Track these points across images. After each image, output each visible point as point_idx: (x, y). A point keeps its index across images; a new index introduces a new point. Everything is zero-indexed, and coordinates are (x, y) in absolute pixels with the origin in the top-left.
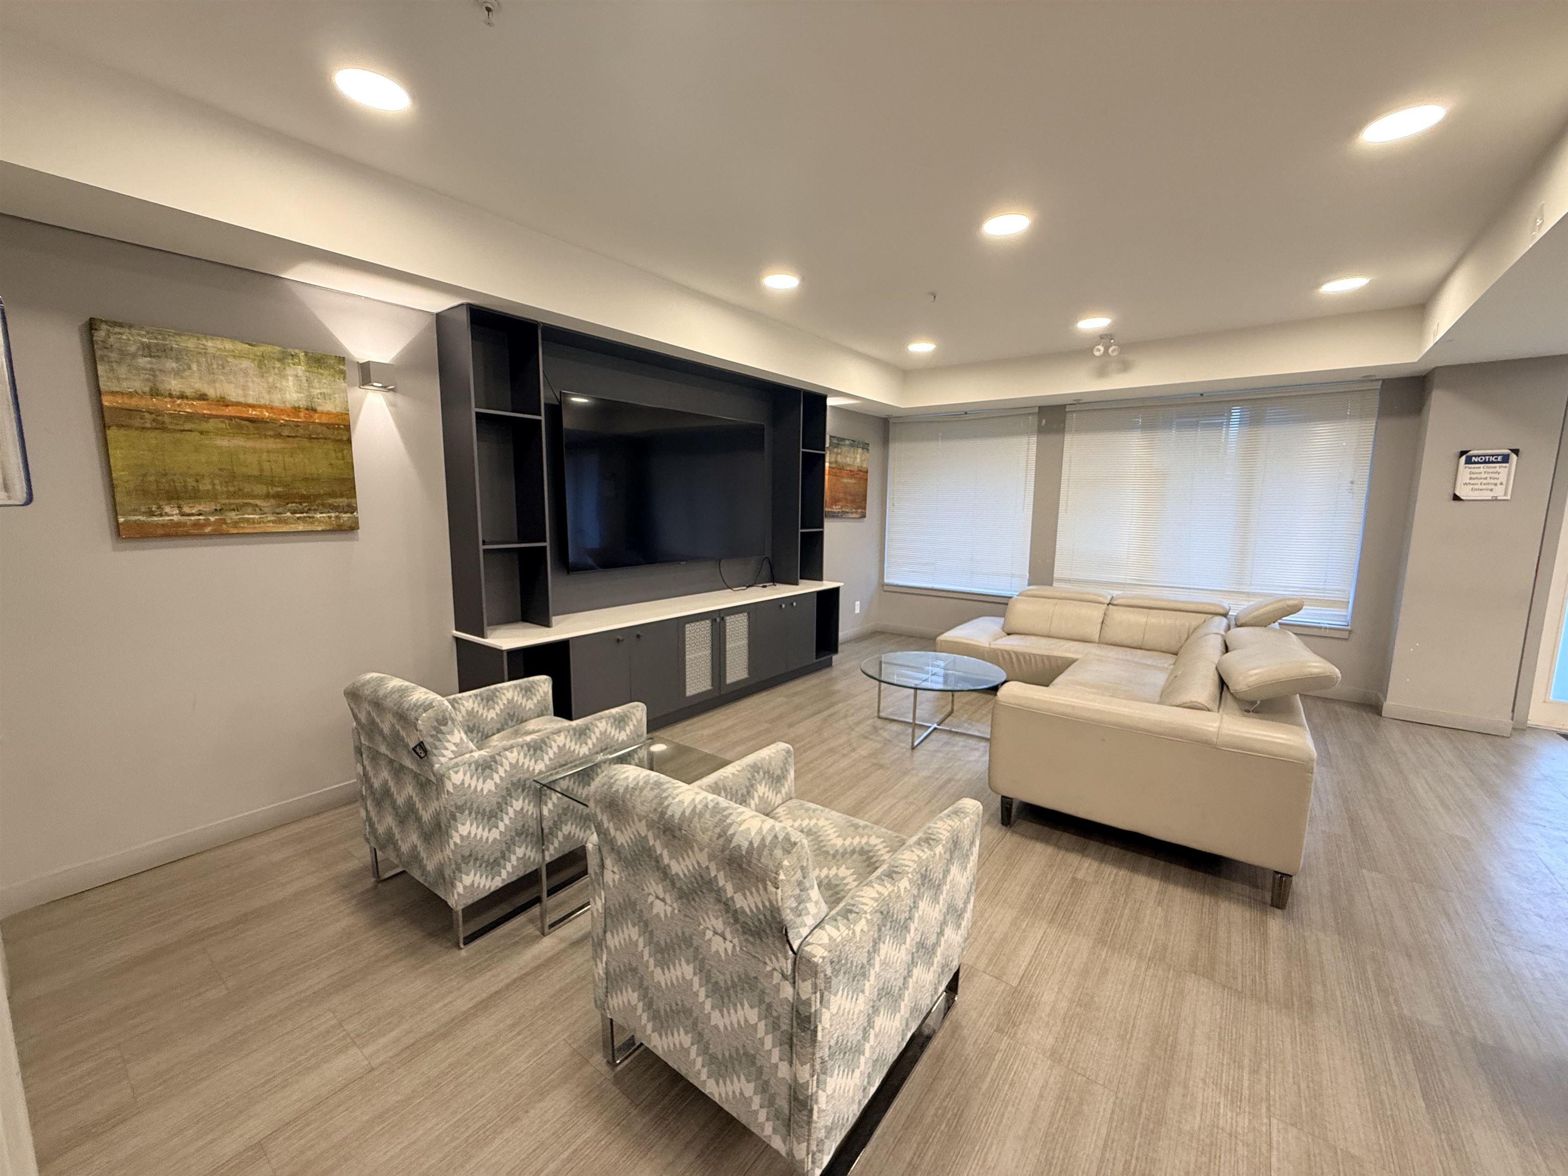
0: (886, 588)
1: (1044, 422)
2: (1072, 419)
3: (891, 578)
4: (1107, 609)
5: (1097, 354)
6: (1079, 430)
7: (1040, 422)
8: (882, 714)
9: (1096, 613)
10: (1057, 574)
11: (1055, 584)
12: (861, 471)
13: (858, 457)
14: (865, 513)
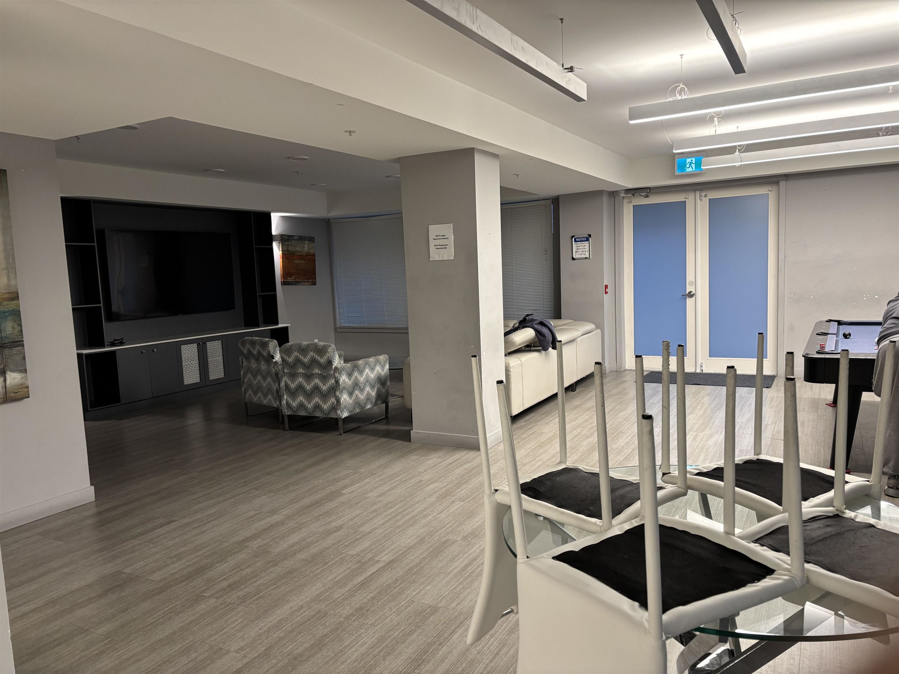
0: (338, 330)
12: (309, 255)
13: (306, 246)
14: (316, 282)
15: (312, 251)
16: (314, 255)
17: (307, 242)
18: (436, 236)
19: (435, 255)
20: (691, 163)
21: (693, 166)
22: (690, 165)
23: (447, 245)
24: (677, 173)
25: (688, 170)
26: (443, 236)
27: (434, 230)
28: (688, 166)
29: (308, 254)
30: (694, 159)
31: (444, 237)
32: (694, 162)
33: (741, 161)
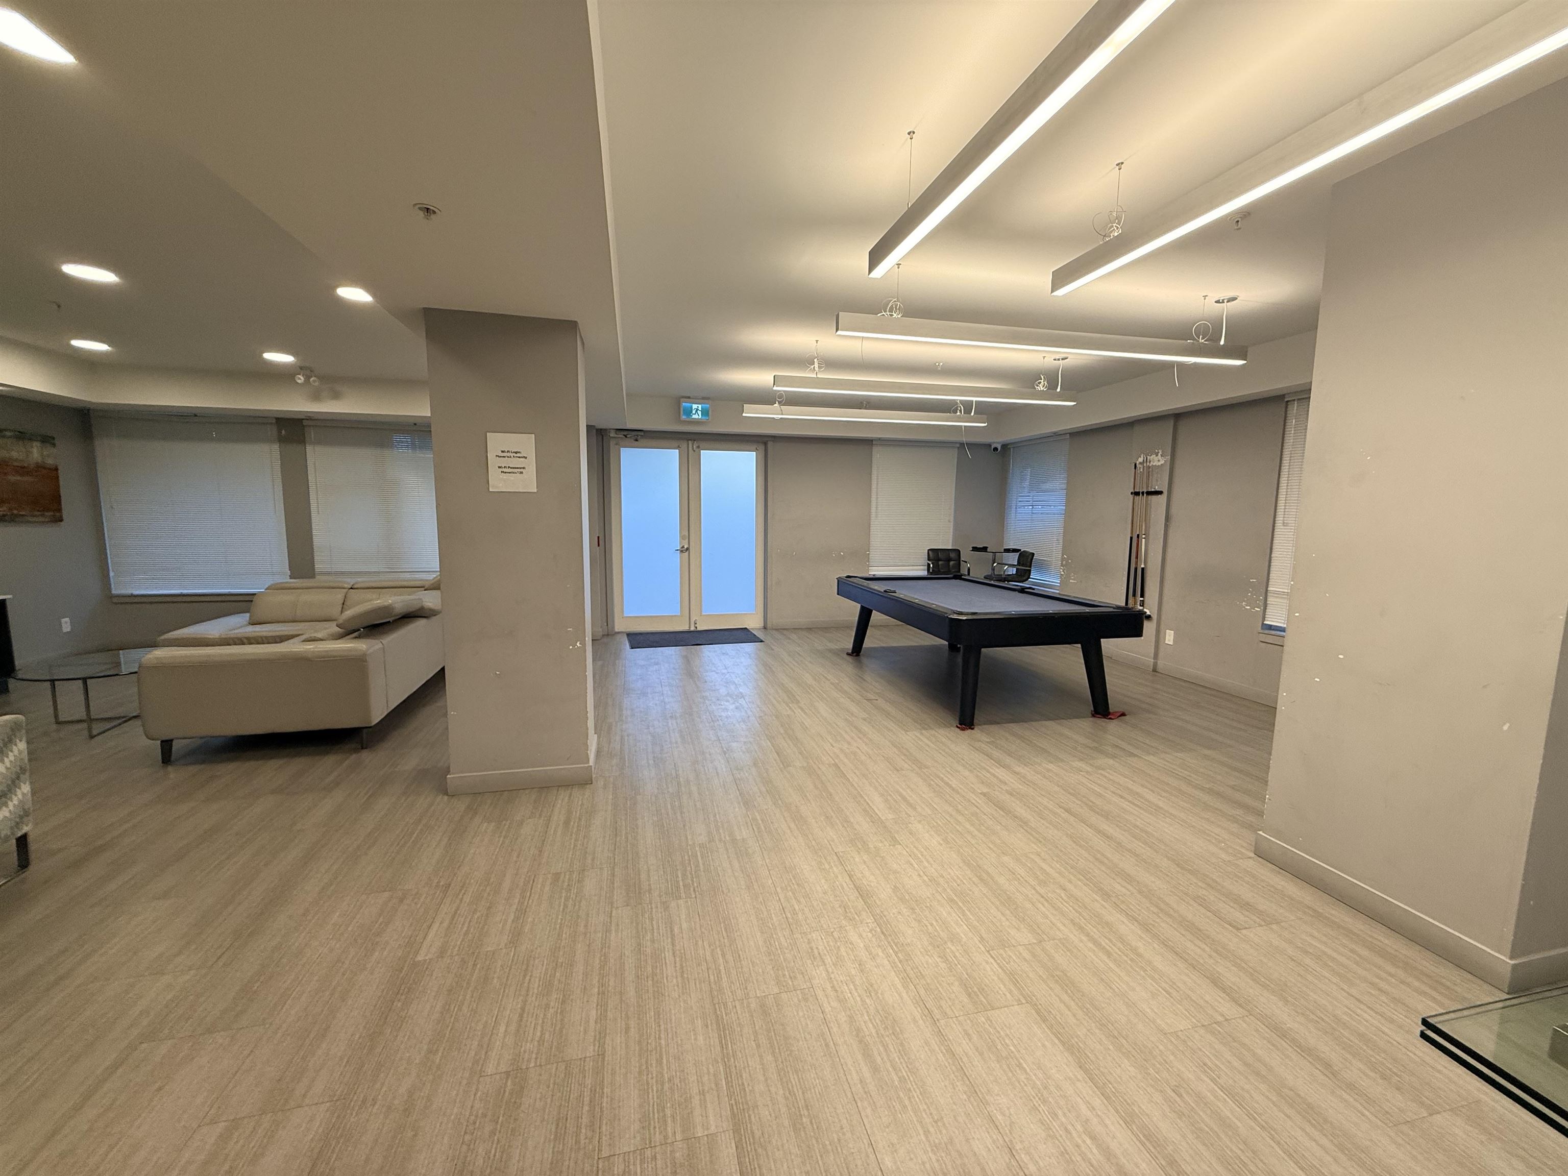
0: (115, 600)
1: (283, 432)
2: (311, 434)
3: (120, 587)
4: (346, 593)
5: (299, 381)
6: (319, 442)
7: (280, 432)
8: (61, 719)
9: (339, 596)
10: (318, 567)
11: (317, 577)
12: (45, 468)
13: (35, 450)
14: (61, 517)
15: (50, 461)
16: (56, 469)
17: (38, 444)
18: (502, 452)
19: (498, 482)
20: (697, 410)
21: (700, 413)
22: (696, 411)
23: (524, 468)
24: (684, 417)
25: (694, 416)
26: (516, 453)
27: (497, 442)
28: (694, 412)
29: (39, 467)
30: (700, 406)
31: (518, 455)
32: (700, 409)
33: (782, 414)
